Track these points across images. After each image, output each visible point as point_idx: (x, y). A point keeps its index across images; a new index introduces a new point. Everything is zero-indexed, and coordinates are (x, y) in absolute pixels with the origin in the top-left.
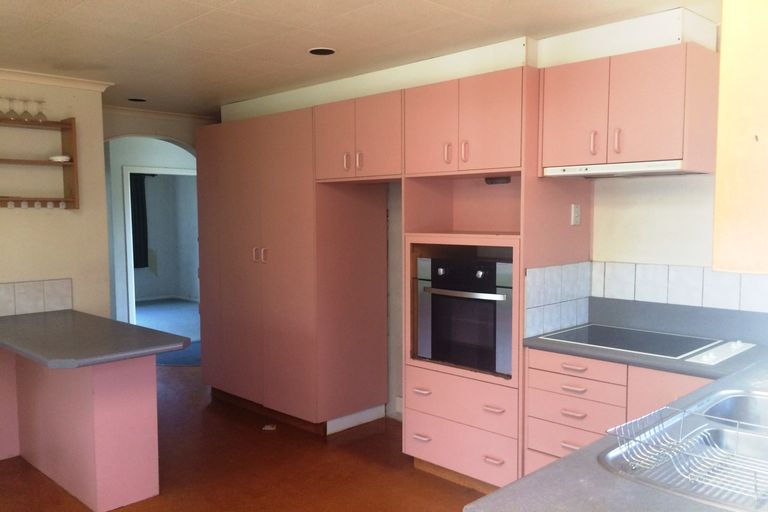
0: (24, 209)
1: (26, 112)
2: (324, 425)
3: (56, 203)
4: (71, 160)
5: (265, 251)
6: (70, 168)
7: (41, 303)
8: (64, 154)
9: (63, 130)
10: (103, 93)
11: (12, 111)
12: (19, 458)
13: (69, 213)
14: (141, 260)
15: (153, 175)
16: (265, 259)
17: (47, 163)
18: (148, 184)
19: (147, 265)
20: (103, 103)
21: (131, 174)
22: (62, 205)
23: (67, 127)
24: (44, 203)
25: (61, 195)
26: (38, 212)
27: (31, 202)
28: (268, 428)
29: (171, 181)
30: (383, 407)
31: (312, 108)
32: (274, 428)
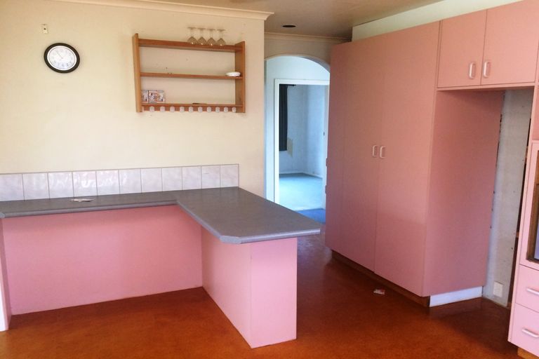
0: (209, 113)
1: (211, 39)
2: (428, 299)
3: (230, 108)
4: (241, 76)
5: (384, 148)
6: (240, 81)
7: (218, 182)
8: (236, 71)
9: (236, 52)
10: (265, 21)
11: (202, 38)
12: (202, 288)
13: (238, 116)
14: (283, 146)
15: (293, 85)
16: (383, 156)
17: (226, 78)
18: (290, 92)
19: (286, 149)
20: (265, 30)
21: (280, 85)
22: (234, 110)
23: (239, 49)
24: (222, 108)
25: (233, 103)
26: (218, 114)
27: (213, 108)
28: (378, 292)
29: (305, 89)
30: (481, 288)
31: (440, 21)
32: (383, 293)
